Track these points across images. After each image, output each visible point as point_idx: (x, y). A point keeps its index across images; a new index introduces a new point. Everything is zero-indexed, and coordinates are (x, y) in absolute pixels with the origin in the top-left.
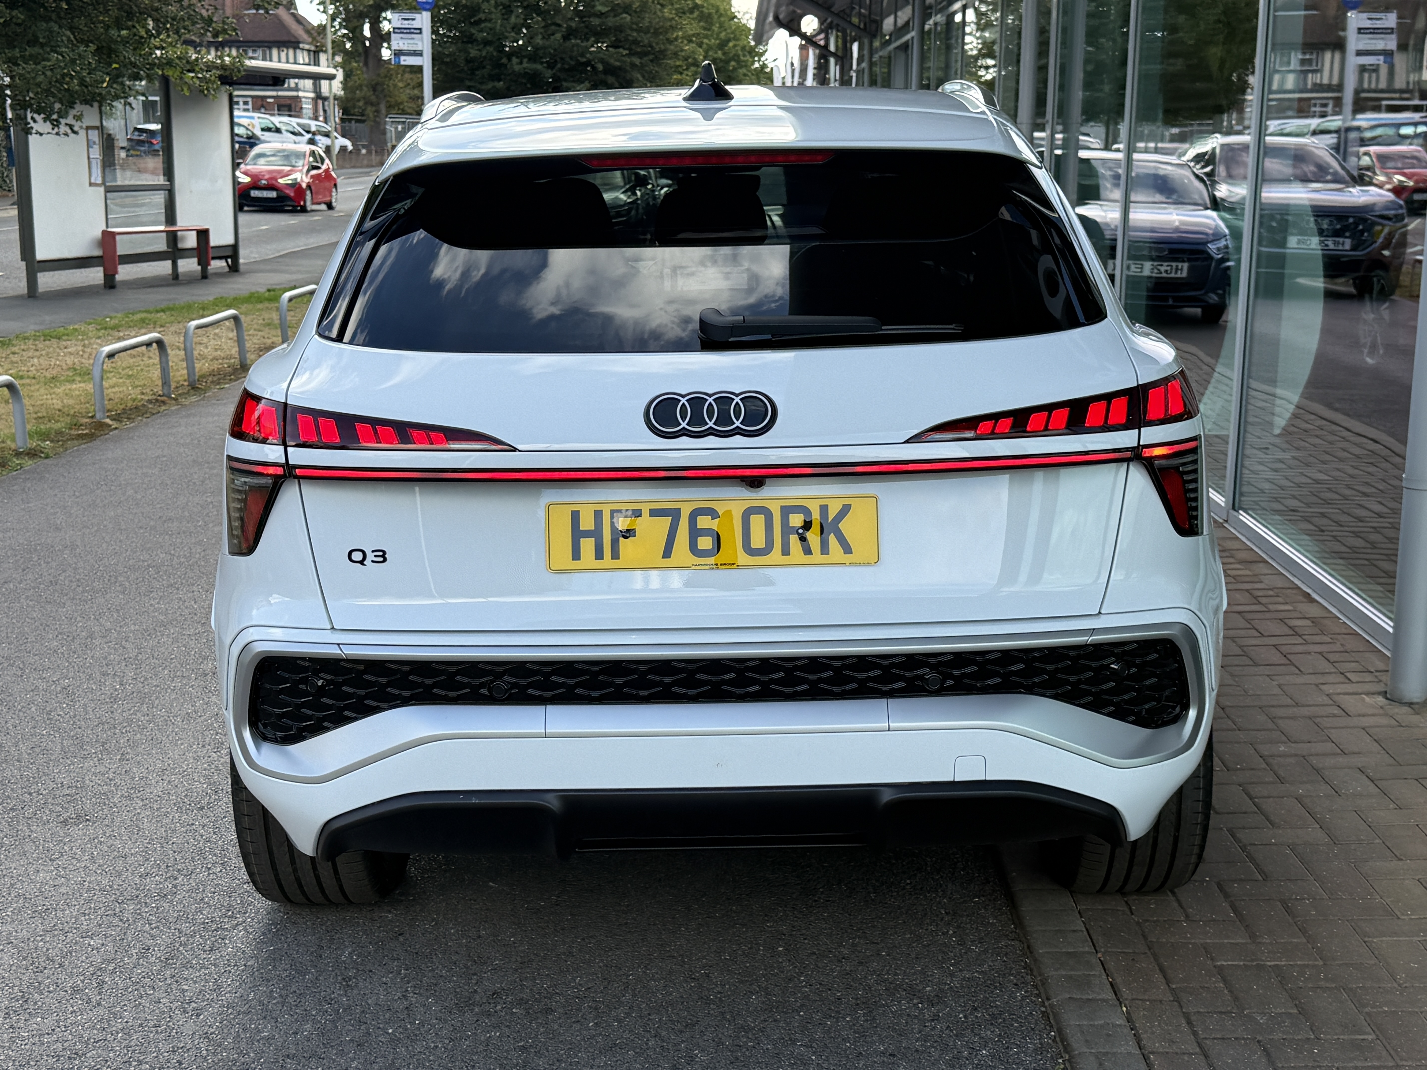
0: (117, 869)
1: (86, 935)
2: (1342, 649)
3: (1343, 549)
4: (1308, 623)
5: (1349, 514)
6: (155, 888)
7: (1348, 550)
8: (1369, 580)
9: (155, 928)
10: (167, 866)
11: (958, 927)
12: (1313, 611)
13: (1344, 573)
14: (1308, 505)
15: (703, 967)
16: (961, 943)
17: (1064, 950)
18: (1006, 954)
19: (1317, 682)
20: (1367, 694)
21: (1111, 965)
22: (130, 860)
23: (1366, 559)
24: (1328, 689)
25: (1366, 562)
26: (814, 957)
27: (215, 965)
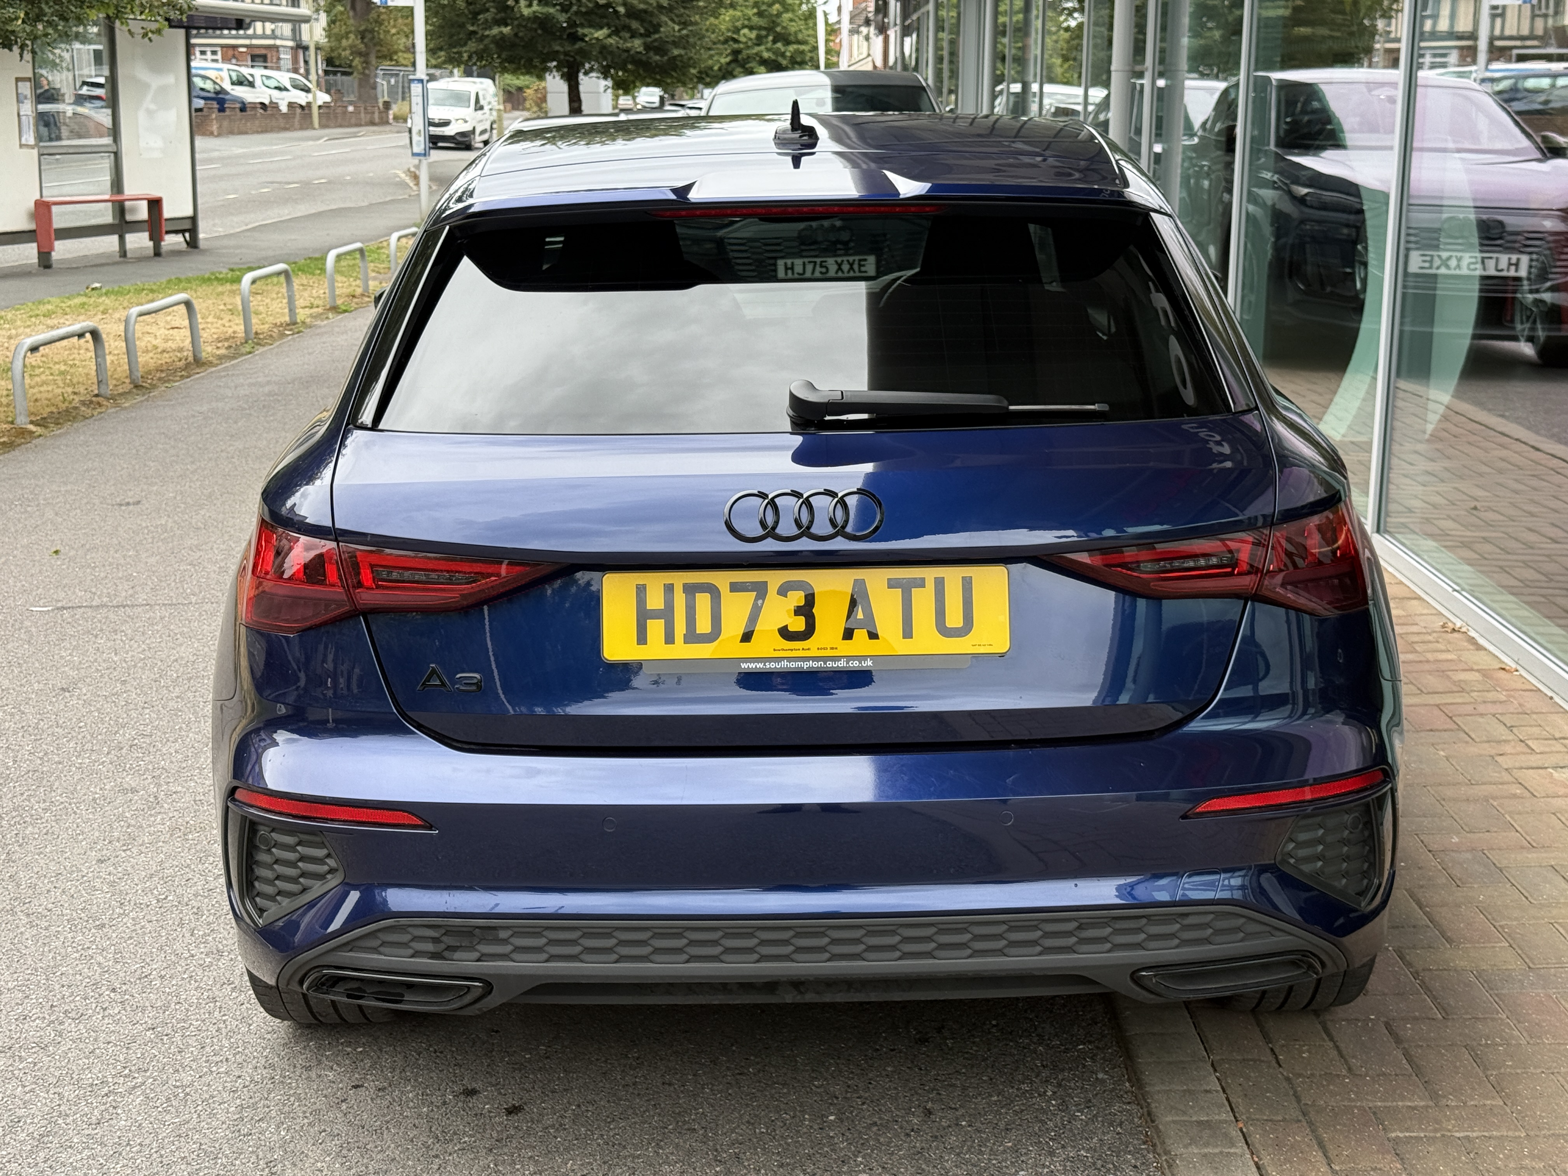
3: (1514, 582)
4: (1478, 676)
6: (33, 1036)
7: (1519, 584)
9: (30, 1091)
11: (1059, 1085)
12: (1481, 660)
13: (1517, 614)
14: (1467, 527)
16: (1064, 1106)
17: (1194, 1119)
18: (1121, 1124)
21: (1256, 1138)
26: (875, 1129)
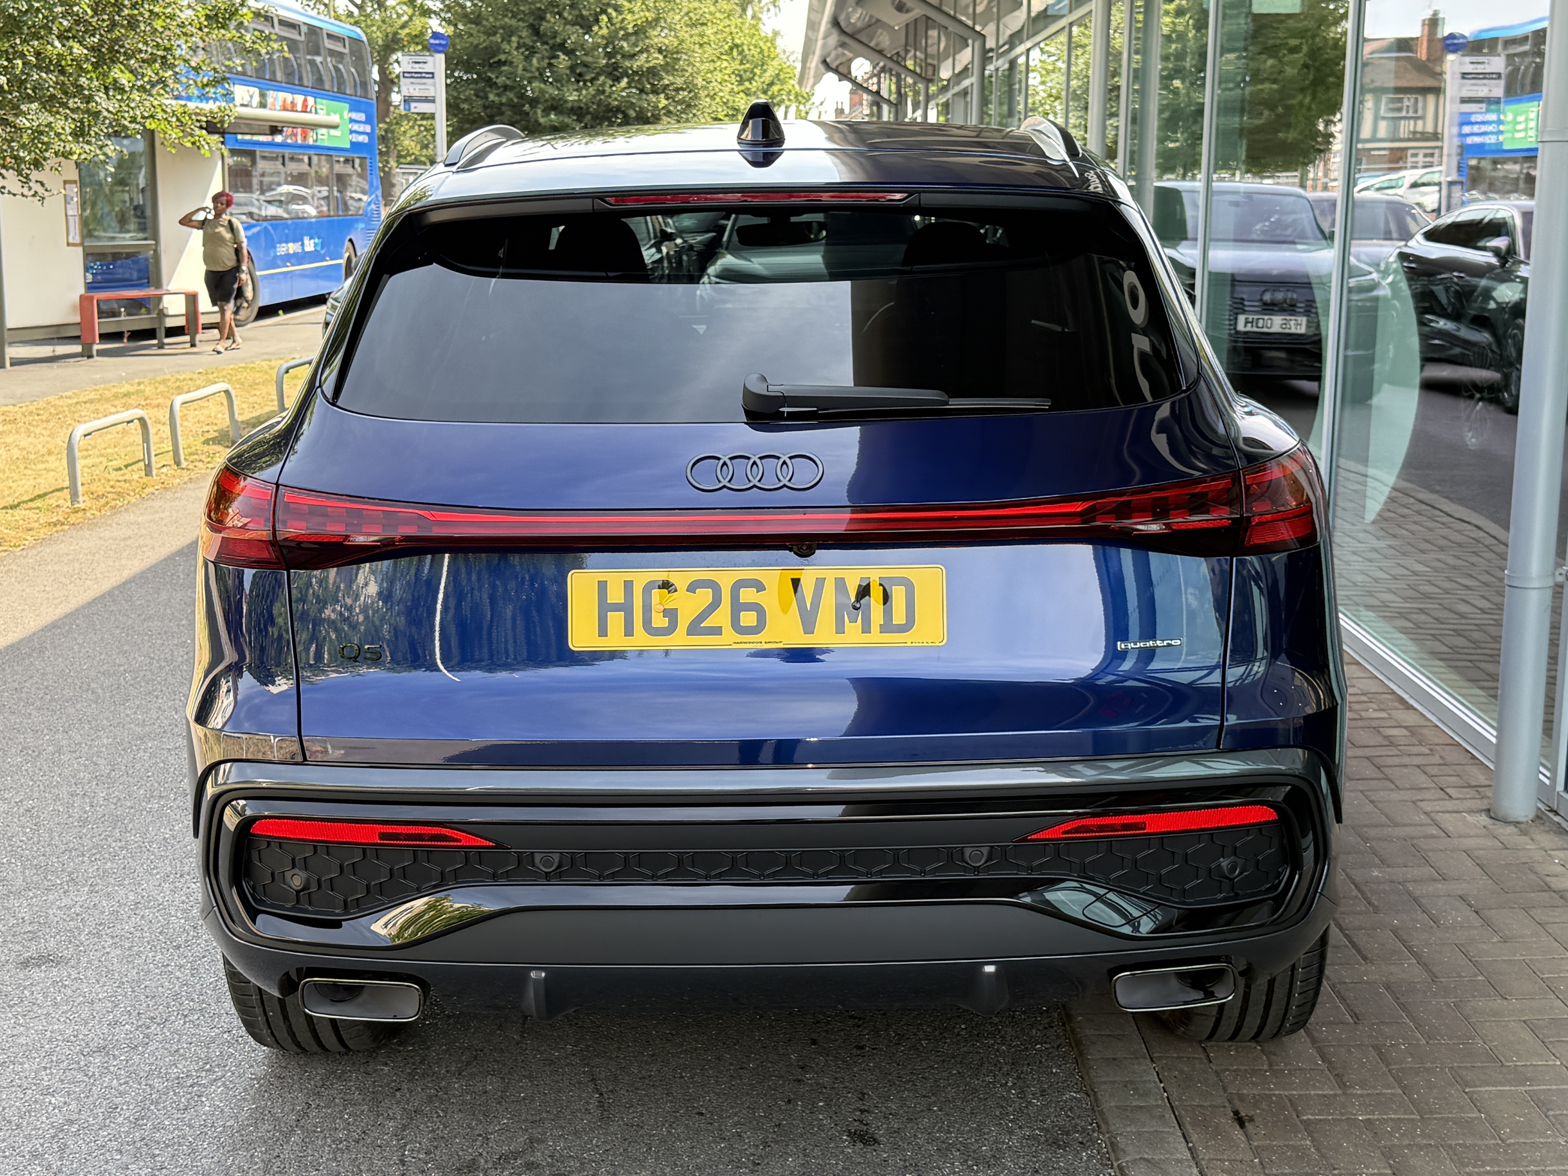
0: (83, 1016)
1: (48, 1092)
2: (1441, 762)
3: (1444, 649)
4: (1405, 732)
5: (1450, 610)
6: (124, 1039)
7: (1450, 651)
8: (1471, 684)
9: (124, 1083)
10: (139, 1014)
11: (1019, 1078)
12: (1409, 719)
13: (1443, 676)
14: (1405, 599)
15: (735, 1125)
16: (1022, 1096)
17: (1134, 1104)
18: (1071, 1109)
19: (1414, 798)
20: (1471, 812)
21: (1187, 1120)
22: (97, 1006)
23: (1470, 661)
24: (1427, 806)
25: (1470, 664)
27: (190, 1126)
